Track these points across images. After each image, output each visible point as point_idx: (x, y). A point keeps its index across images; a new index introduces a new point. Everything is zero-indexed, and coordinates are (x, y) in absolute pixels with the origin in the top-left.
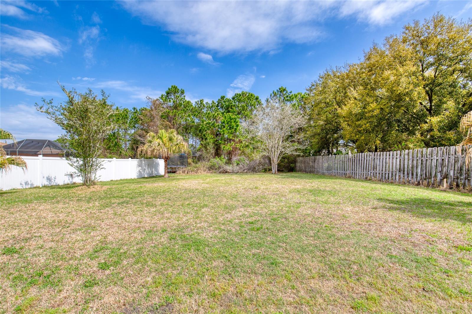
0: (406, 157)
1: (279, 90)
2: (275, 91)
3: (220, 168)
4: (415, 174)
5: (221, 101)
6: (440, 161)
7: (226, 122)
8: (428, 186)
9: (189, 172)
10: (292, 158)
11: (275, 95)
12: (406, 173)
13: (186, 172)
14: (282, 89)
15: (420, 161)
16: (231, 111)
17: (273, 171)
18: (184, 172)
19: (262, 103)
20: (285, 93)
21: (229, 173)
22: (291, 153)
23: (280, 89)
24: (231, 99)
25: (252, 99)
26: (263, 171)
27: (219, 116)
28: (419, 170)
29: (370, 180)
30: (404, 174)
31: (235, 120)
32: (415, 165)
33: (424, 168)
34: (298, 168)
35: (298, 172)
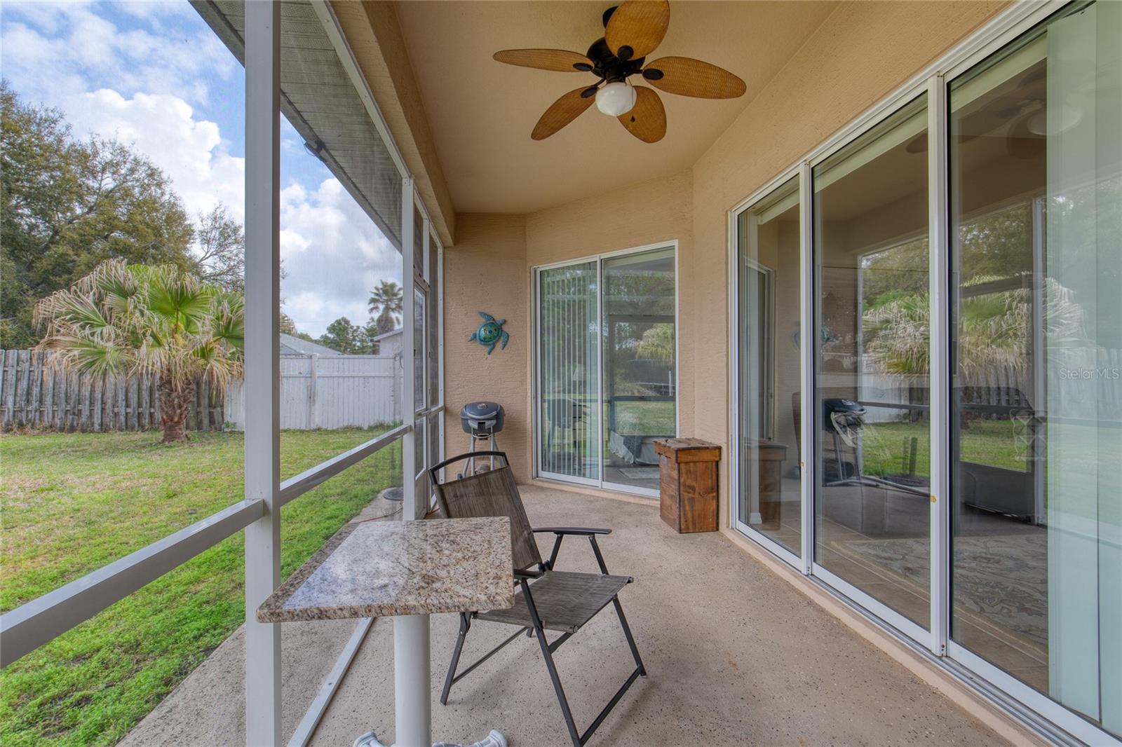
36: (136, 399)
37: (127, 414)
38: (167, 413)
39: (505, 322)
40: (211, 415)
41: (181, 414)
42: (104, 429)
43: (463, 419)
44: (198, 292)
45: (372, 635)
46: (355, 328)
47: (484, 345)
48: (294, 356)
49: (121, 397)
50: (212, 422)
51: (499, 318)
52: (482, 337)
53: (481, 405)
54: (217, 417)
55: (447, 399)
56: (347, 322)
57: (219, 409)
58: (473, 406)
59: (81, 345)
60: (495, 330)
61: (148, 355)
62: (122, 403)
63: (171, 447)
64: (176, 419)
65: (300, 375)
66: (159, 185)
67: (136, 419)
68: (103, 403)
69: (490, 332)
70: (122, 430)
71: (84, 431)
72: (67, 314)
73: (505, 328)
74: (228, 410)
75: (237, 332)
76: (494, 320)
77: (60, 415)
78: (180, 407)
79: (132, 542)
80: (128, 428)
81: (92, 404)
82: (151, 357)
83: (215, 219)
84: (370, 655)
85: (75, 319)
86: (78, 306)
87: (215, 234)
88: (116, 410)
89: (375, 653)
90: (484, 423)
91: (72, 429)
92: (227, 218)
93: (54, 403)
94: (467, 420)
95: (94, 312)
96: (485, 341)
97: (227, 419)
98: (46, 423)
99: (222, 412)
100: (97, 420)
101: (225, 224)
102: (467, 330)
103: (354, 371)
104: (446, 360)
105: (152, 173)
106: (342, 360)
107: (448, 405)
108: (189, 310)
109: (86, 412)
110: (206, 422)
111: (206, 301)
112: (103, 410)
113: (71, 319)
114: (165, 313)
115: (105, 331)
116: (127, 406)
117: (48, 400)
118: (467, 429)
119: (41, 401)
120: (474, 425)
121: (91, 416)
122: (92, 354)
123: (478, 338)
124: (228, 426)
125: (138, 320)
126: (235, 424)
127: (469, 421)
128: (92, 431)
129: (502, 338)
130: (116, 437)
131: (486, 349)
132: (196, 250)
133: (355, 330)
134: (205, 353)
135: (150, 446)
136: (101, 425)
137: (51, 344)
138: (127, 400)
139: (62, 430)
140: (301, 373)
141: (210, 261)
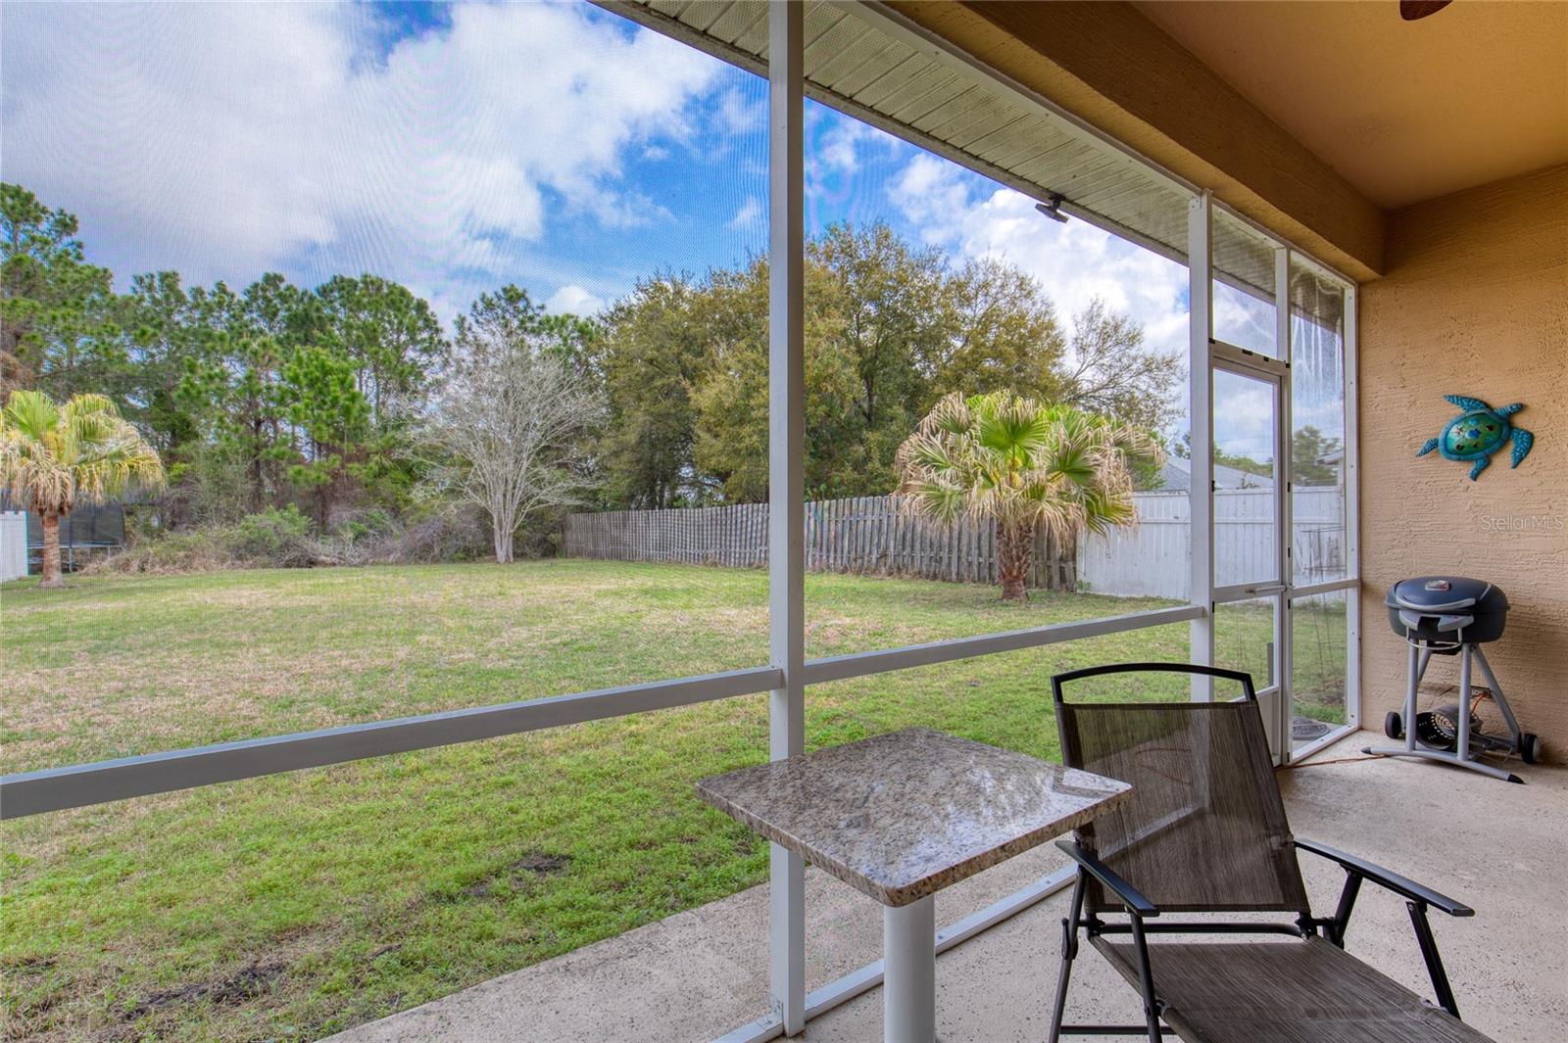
0: (826, 515)
1: (501, 293)
2: (490, 295)
3: (286, 546)
4: (839, 549)
5: (264, 290)
6: (876, 523)
7: (304, 382)
8: (858, 573)
9: (148, 567)
10: (555, 516)
11: (490, 306)
12: (824, 548)
13: (135, 565)
14: (512, 293)
15: (847, 524)
16: (320, 339)
17: (501, 554)
18: (125, 566)
19: (439, 326)
20: (521, 305)
21: (324, 564)
22: (556, 501)
23: (505, 290)
24: (315, 294)
25: (404, 309)
26: (461, 555)
27: (271, 353)
28: (846, 543)
29: (758, 567)
30: (821, 550)
31: (341, 376)
32: (840, 531)
33: (854, 539)
34: (571, 546)
35: (573, 556)
36: (987, 548)
37: (979, 564)
38: (1005, 565)
39: (1521, 408)
40: (1062, 570)
41: (1020, 568)
42: (960, 580)
43: (1391, 608)
44: (1034, 419)
45: (1043, 907)
46: (1329, 442)
47: (1459, 460)
48: (1167, 494)
49: (974, 545)
50: (1063, 579)
51: (1501, 401)
52: (1453, 446)
53: (1435, 584)
54: (1068, 572)
55: (1366, 567)
56: (1314, 433)
57: (1071, 564)
58: (1417, 585)
59: (928, 489)
60: (1491, 428)
61: (979, 497)
62: (975, 552)
63: (1007, 605)
64: (1015, 573)
65: (1176, 521)
66: (1028, 295)
67: (987, 570)
68: (959, 550)
69: (1475, 433)
70: (974, 582)
71: (944, 580)
72: (917, 457)
73: (1522, 421)
74: (1081, 566)
75: (1079, 464)
76: (1487, 406)
77: (926, 561)
78: (1019, 559)
79: (903, 701)
80: (981, 580)
81: (950, 551)
82: (982, 499)
83: (1091, 320)
84: (1017, 932)
85: (924, 462)
86: (928, 449)
87: (1093, 338)
88: (970, 559)
89: (1026, 933)
90: (1439, 619)
91: (935, 577)
92: (1106, 314)
93: (922, 549)
94: (1398, 609)
95: (941, 453)
96: (1461, 453)
97: (1080, 577)
98: (916, 570)
99: (1075, 568)
100: (954, 569)
101: (1105, 323)
102: (1413, 434)
103: (1262, 514)
104: (1365, 495)
105: (1022, 283)
106: (1243, 498)
107: (1370, 577)
108: (1028, 441)
109: (945, 561)
110: (1056, 579)
111: (1041, 429)
112: (959, 558)
113: (920, 463)
114: (1003, 448)
115: (948, 473)
116: (980, 555)
117: (918, 546)
118: (1400, 629)
119: (912, 547)
120: (1411, 622)
121: (949, 565)
122: (937, 497)
123: (1441, 447)
124: (1081, 587)
125: (971, 458)
126: (1089, 584)
127: (1400, 613)
128: (950, 581)
129: (1511, 446)
130: (968, 589)
131: (1469, 468)
132: (1070, 362)
133: (1329, 446)
134: (1037, 493)
135: (991, 602)
136: (958, 574)
137: (905, 489)
138: (979, 548)
139: (927, 577)
140: (1177, 518)
141: (1088, 374)
